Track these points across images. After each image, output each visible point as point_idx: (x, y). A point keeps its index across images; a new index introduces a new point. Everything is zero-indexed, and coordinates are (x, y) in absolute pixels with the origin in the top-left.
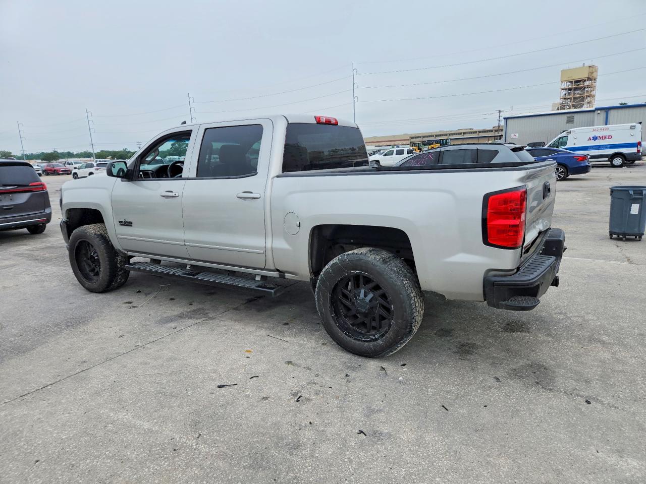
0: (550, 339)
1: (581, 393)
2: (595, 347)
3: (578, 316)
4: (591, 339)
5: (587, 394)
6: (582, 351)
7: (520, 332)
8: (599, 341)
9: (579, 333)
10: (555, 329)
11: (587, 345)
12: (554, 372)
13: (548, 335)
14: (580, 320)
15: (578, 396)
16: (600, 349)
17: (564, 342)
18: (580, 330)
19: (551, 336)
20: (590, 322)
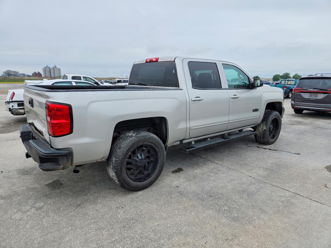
0: (32, 186)
1: (5, 173)
2: (6, 193)
3: (26, 212)
4: (10, 197)
5: (3, 174)
6: (12, 188)
7: (50, 183)
8: (5, 198)
9: (19, 197)
10: (34, 194)
11: (11, 192)
12: (20, 175)
13: (35, 188)
14: (23, 208)
15: (6, 172)
16: (3, 193)
17: (24, 188)
18: (19, 200)
19: (33, 189)
20: (16, 210)
